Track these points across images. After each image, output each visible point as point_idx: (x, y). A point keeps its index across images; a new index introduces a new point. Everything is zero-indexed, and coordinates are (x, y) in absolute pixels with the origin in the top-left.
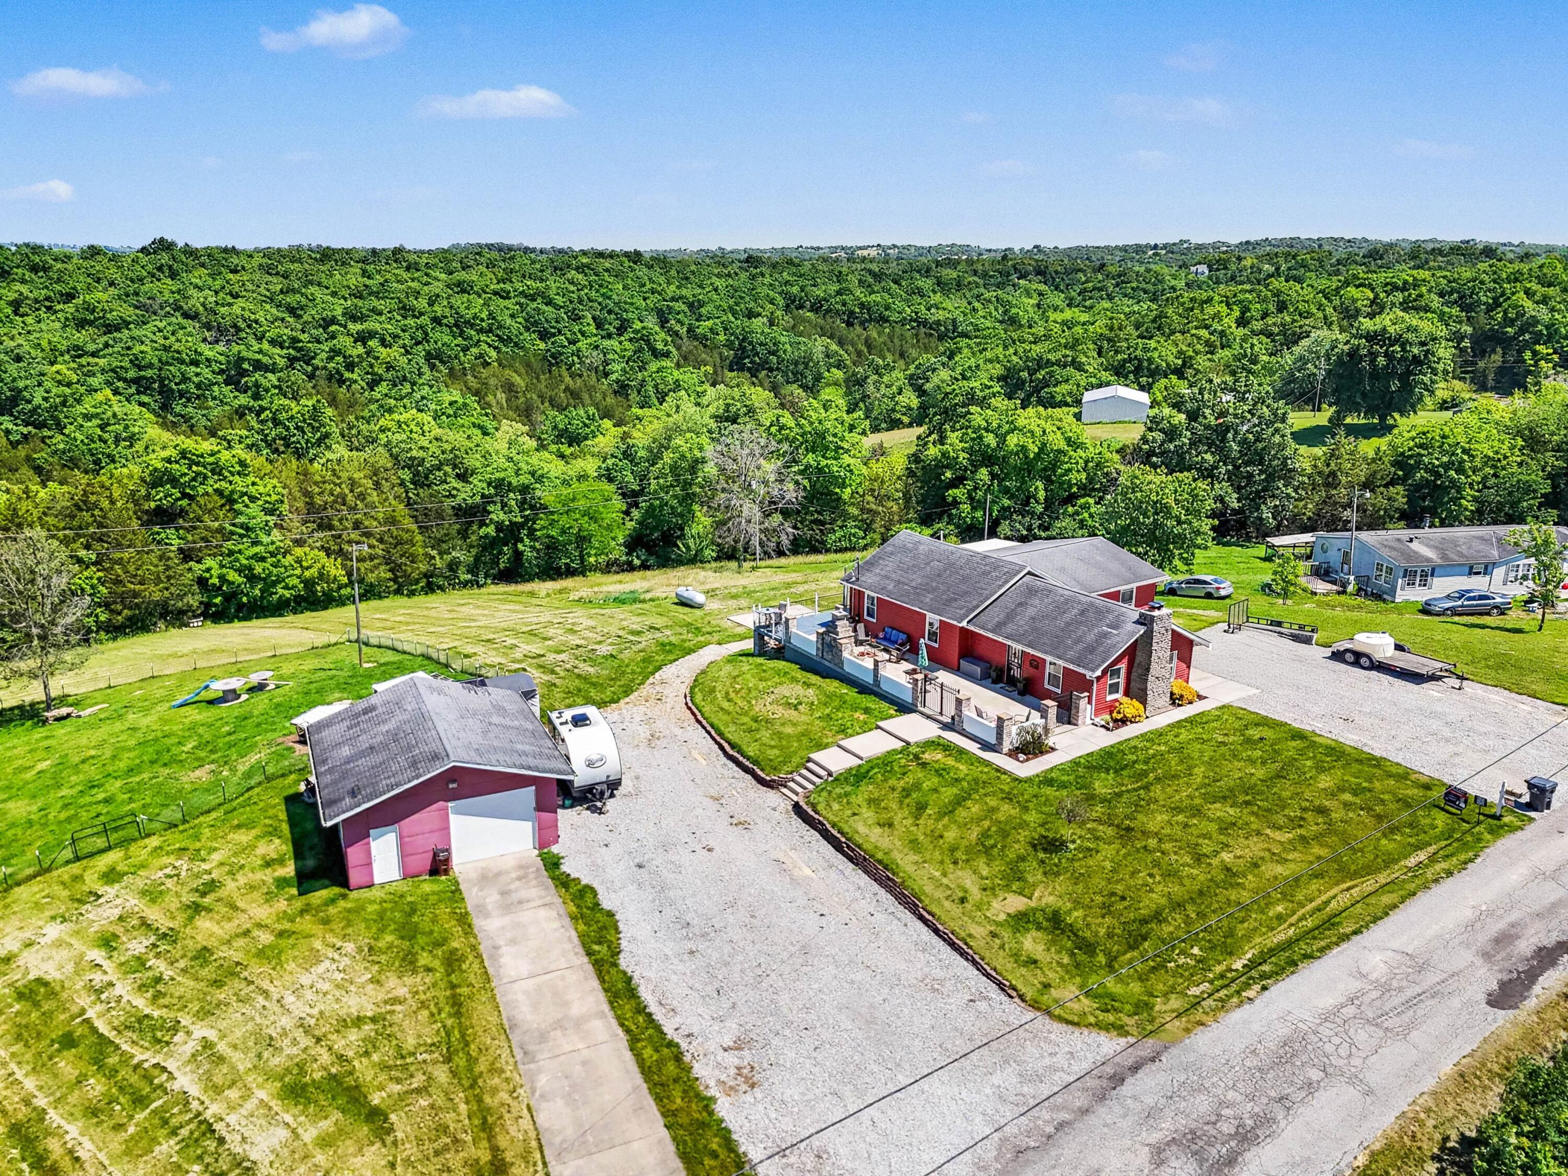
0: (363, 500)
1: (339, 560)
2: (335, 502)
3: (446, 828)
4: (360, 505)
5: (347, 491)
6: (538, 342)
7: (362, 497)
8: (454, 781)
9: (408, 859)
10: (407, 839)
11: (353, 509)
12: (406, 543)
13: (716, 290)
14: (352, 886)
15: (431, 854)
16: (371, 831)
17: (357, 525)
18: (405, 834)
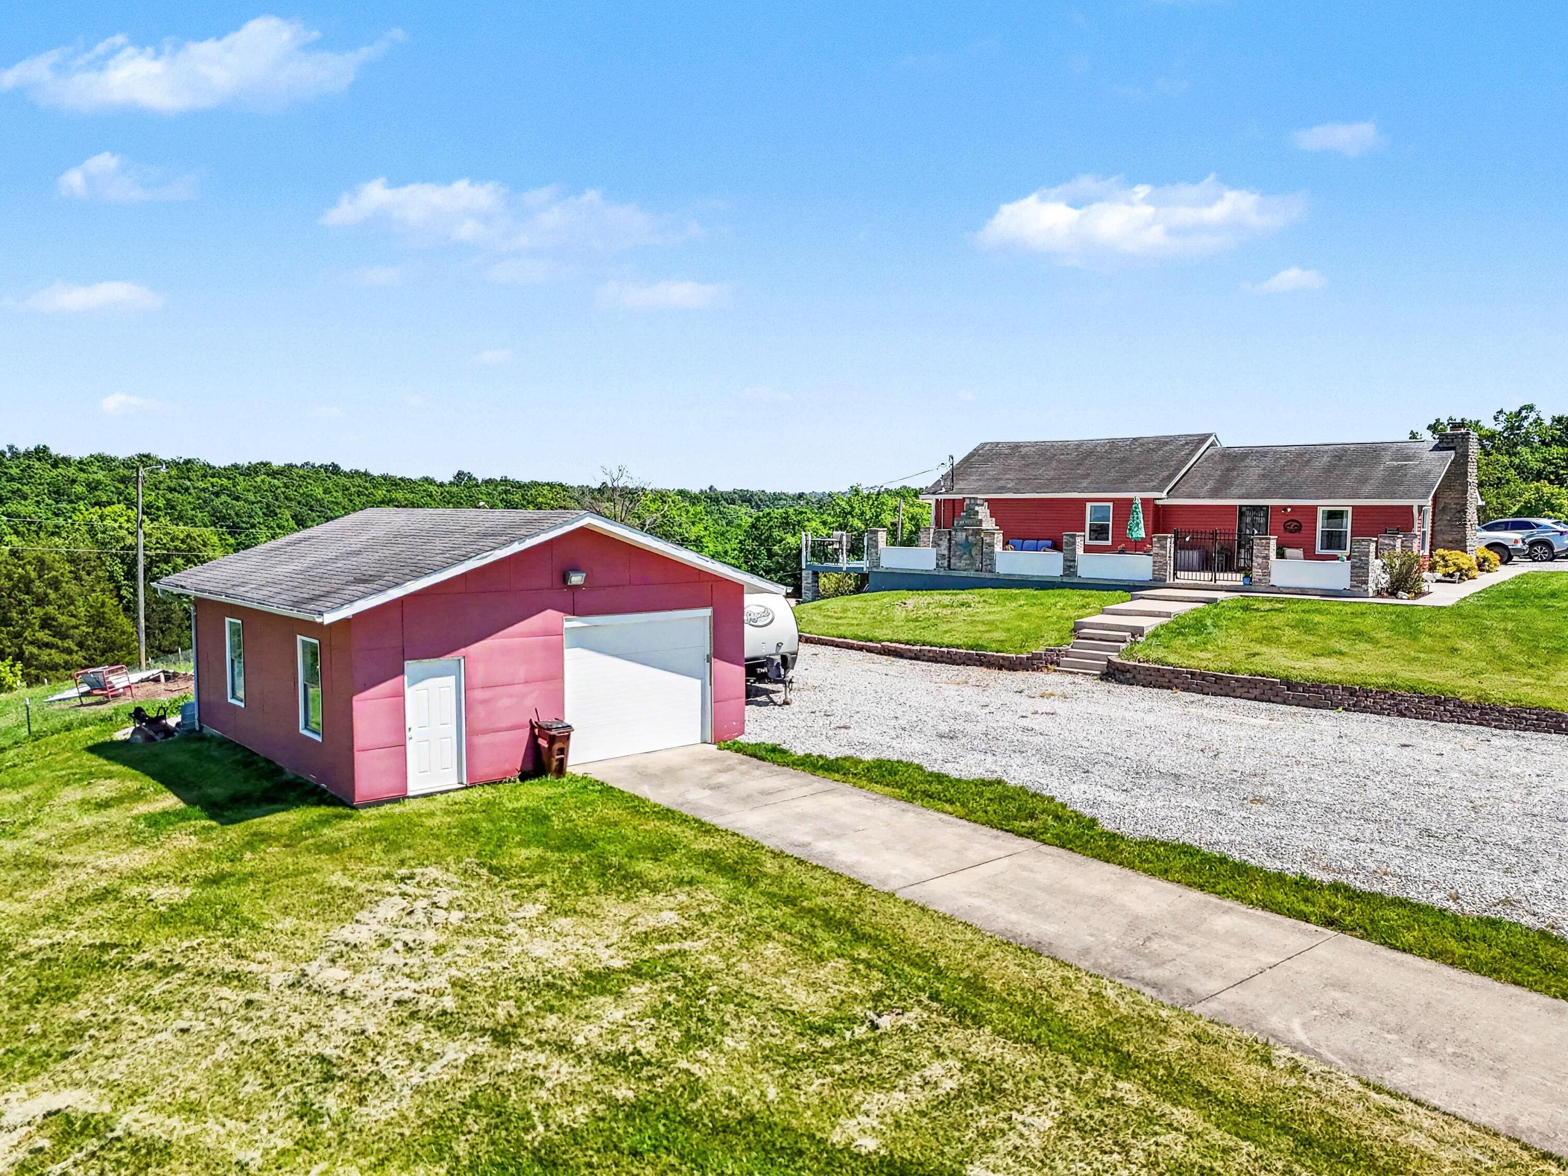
0: (57, 589)
1: (19, 665)
2: (15, 586)
3: (556, 676)
4: (53, 595)
5: (33, 575)
6: (228, 537)
7: (55, 584)
8: (576, 570)
9: (480, 740)
10: (478, 694)
11: (41, 601)
12: (121, 648)
13: (431, 496)
14: (358, 800)
15: (527, 731)
16: (410, 666)
17: (46, 623)
18: (478, 678)
